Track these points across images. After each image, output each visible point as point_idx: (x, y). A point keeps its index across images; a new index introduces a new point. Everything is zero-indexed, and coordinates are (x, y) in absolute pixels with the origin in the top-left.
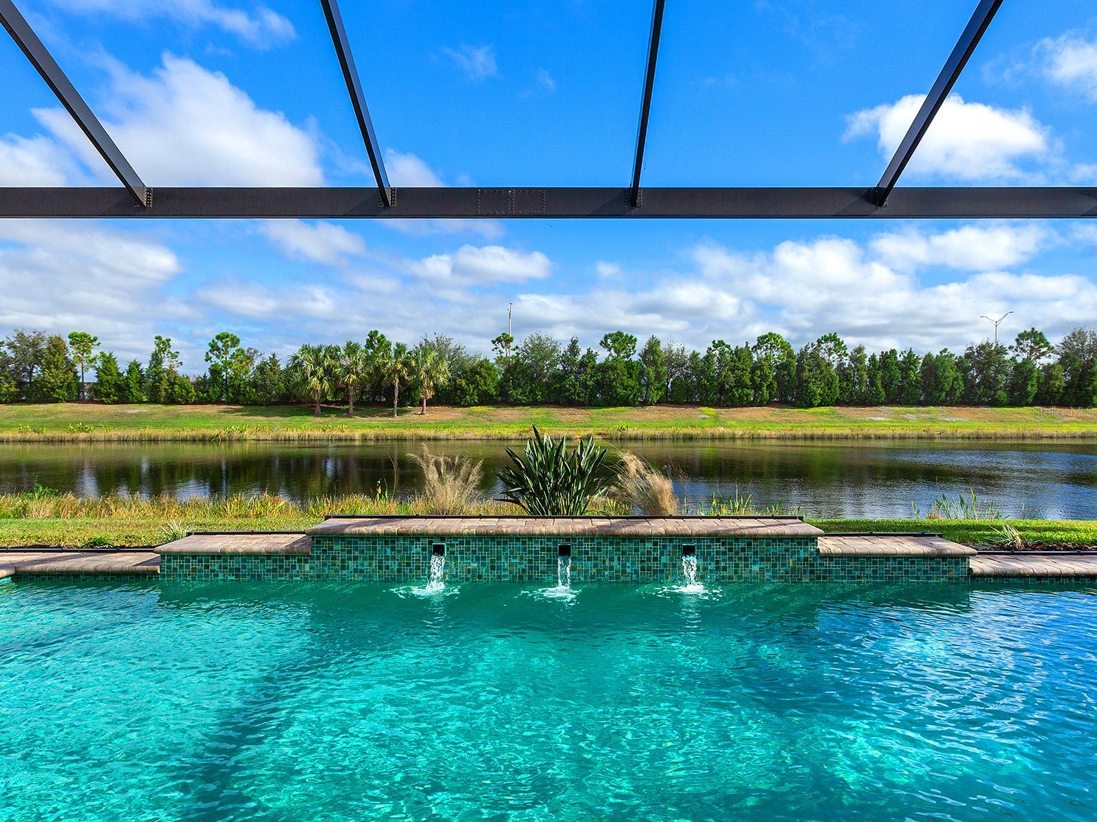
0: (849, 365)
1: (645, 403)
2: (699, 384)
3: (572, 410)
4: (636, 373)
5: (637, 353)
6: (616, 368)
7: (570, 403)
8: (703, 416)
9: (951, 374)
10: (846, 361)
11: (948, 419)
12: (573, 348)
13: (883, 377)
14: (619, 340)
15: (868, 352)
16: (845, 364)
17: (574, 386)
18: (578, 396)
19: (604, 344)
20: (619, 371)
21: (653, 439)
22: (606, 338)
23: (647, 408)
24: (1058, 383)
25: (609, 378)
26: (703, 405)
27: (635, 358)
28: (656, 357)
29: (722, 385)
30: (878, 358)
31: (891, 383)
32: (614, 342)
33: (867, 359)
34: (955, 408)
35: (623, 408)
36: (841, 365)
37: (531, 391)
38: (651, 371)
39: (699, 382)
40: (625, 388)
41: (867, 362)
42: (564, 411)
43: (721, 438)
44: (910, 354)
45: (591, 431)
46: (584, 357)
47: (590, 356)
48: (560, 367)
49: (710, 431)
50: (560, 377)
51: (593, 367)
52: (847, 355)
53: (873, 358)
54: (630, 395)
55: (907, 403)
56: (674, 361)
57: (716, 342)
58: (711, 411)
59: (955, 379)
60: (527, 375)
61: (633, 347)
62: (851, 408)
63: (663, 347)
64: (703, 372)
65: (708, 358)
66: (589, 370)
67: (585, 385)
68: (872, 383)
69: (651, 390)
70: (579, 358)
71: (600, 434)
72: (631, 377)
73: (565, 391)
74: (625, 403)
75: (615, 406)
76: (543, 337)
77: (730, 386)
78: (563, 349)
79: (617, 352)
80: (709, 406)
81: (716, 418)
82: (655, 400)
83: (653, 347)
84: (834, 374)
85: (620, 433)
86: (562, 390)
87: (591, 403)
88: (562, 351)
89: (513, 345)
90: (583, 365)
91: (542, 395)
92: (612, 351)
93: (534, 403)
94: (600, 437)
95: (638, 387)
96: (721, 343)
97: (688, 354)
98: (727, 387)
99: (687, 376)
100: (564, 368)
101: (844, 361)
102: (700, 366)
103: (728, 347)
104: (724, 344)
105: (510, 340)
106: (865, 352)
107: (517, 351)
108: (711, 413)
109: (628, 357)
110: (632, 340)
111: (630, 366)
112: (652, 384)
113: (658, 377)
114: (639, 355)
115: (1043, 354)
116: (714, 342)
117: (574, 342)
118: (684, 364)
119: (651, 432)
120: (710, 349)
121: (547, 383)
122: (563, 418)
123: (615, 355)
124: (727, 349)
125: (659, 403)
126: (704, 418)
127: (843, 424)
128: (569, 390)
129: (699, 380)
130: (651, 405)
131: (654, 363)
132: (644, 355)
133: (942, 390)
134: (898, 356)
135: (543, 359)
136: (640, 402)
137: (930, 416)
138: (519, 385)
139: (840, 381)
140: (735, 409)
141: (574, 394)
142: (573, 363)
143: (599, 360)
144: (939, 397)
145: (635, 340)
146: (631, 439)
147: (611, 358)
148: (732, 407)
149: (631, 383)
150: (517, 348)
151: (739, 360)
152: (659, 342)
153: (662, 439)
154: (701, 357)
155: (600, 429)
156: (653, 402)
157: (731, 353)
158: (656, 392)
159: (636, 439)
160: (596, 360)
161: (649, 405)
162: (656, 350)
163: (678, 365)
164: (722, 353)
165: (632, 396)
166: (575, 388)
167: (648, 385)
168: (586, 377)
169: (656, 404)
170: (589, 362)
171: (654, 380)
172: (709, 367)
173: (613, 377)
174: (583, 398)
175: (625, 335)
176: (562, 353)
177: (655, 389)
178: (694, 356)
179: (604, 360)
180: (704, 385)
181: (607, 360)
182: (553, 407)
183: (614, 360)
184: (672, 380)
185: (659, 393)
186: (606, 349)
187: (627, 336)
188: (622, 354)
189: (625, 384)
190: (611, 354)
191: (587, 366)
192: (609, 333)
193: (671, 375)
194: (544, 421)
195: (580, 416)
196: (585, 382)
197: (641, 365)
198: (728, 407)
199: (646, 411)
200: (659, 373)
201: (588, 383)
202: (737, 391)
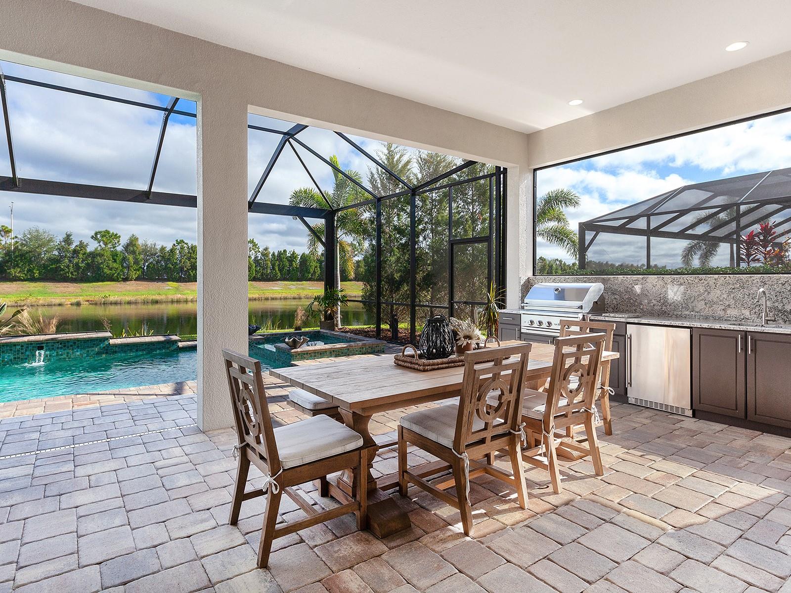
0: (261, 258)
1: (126, 280)
2: (166, 268)
3: (66, 284)
4: (119, 259)
5: (121, 245)
6: (103, 255)
7: (65, 280)
8: (168, 287)
9: (314, 264)
10: (259, 255)
11: (311, 288)
12: (67, 240)
13: (279, 265)
14: (106, 236)
15: (271, 251)
16: (258, 257)
17: (68, 267)
18: (72, 273)
19: (94, 237)
20: (105, 257)
21: (129, 303)
22: (96, 234)
23: (128, 283)
24: (362, 270)
25: (97, 262)
26: (170, 281)
27: (119, 248)
28: (135, 248)
29: (182, 269)
30: (276, 254)
31: (283, 268)
32: (103, 236)
33: (271, 254)
34: (316, 282)
35: (109, 283)
36: (256, 257)
37: (29, 271)
38: (131, 258)
39: (166, 266)
40: (111, 269)
41: (270, 257)
42: (59, 284)
43: (178, 302)
44: (294, 253)
45: (80, 299)
46: (77, 246)
47: (82, 245)
48: (56, 253)
49: (170, 297)
50: (56, 261)
51: (84, 254)
52: (260, 252)
53: (273, 254)
54: (114, 274)
55: (292, 280)
56: (148, 252)
57: (179, 241)
58: (175, 284)
59: (316, 267)
60: (25, 258)
61: (118, 241)
62: (261, 282)
63: (140, 242)
64: (169, 259)
65: (172, 251)
66: (81, 256)
67: (77, 267)
68: (273, 268)
69: (131, 270)
70: (73, 247)
71: (88, 301)
72: (115, 261)
73: (61, 271)
74: (111, 279)
75: (103, 281)
76: (41, 231)
77: (187, 269)
78: (59, 239)
79: (106, 244)
80: (173, 281)
81: (177, 289)
82: (134, 277)
83: (132, 242)
84: (252, 263)
85: (103, 300)
86: (57, 269)
87: (82, 279)
88: (58, 241)
89: (13, 235)
90: (75, 252)
91: (40, 273)
92: (101, 243)
93: (33, 279)
94: (87, 303)
95: (121, 268)
96: (182, 241)
97: (158, 247)
99: (158, 262)
100: (60, 253)
101: (258, 255)
102: (167, 256)
103: (187, 244)
104: (184, 242)
105: (9, 231)
106: (269, 250)
107: (16, 240)
108: (174, 286)
109: (114, 248)
110: (116, 236)
111: (114, 255)
112: (131, 267)
113: (136, 262)
114: (123, 246)
115: (356, 255)
116: (177, 241)
118: (156, 254)
119: (128, 299)
120: (174, 245)
121: (44, 264)
122: (58, 290)
123: (103, 246)
124: (185, 245)
125: (137, 279)
126: (168, 289)
127: (255, 292)
128: (63, 270)
129: (166, 264)
131: (134, 252)
132: (127, 247)
133: (309, 273)
134: (287, 253)
135: (40, 246)
136: (123, 278)
137: (303, 287)
138: (17, 265)
139: (255, 267)
140: (191, 283)
141: (68, 272)
142: (67, 250)
143: (90, 249)
144: (308, 276)
145: (119, 237)
146: (111, 303)
147: (99, 248)
148: (189, 282)
149: (115, 265)
150: (16, 237)
152: (137, 239)
153: (136, 303)
154: (168, 249)
155: (88, 297)
156: (133, 278)
157: (188, 248)
158: (135, 272)
159: (116, 303)
160: (87, 249)
161: (130, 281)
162: (135, 244)
163: (152, 255)
164: (182, 248)
165: (116, 275)
166: (69, 268)
167: (128, 267)
168: (79, 261)
169: (135, 280)
170: (81, 250)
171: (133, 264)
172: (173, 256)
173: (101, 261)
174: (76, 275)
175: (111, 232)
176: (58, 243)
177: (134, 270)
178: (163, 249)
179: (94, 249)
180: (170, 268)
181: (96, 249)
182: (50, 282)
183: (102, 249)
184: (147, 264)
185: (138, 273)
186: (96, 242)
187: (113, 233)
188: (109, 246)
189: (111, 266)
190: (100, 245)
191: (79, 253)
192: (98, 231)
193: (146, 261)
194: (40, 292)
195: (73, 288)
196: (77, 264)
197: (123, 253)
198: (186, 282)
199: (127, 284)
200: (137, 259)
201: (80, 265)
202: (192, 272)
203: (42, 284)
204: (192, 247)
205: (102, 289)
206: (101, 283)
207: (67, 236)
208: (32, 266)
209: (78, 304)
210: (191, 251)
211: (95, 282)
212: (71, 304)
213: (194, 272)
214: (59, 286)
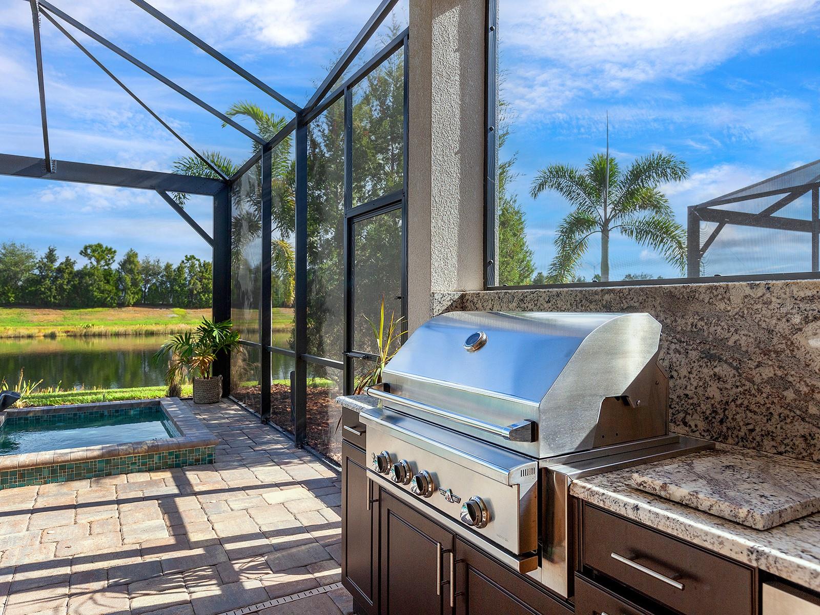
1: (121, 305)
2: (172, 290)
3: (46, 311)
4: (113, 279)
5: (116, 262)
6: (93, 275)
7: (45, 305)
8: (173, 315)
12: (51, 256)
14: (99, 251)
17: (50, 289)
18: (54, 297)
19: (84, 253)
20: (96, 277)
21: (117, 335)
22: (86, 248)
23: (124, 309)
25: (86, 283)
26: (176, 307)
27: (115, 266)
28: (134, 266)
29: (191, 291)
32: (94, 251)
35: (100, 309)
38: (128, 279)
39: (172, 288)
40: (102, 292)
42: (37, 311)
45: (58, 330)
46: (62, 264)
47: (69, 263)
48: (36, 272)
50: (36, 282)
51: (71, 273)
54: (106, 298)
56: (149, 271)
57: (189, 257)
58: (182, 311)
61: (113, 258)
63: (140, 259)
64: (175, 279)
65: (180, 269)
66: (66, 276)
67: (61, 289)
69: (128, 294)
70: (57, 265)
71: (67, 332)
72: (108, 282)
73: (40, 294)
74: (103, 304)
75: (93, 307)
76: (18, 245)
77: (198, 292)
78: (40, 254)
79: (98, 261)
80: (181, 307)
81: (184, 317)
82: (132, 302)
83: (130, 260)
85: (85, 330)
86: (37, 293)
87: (68, 304)
88: (39, 257)
90: (59, 270)
91: (16, 298)
92: (93, 260)
94: (65, 334)
95: (114, 291)
96: (193, 257)
97: (163, 265)
98: (195, 292)
99: (162, 283)
100: (41, 273)
102: (173, 276)
103: (198, 260)
104: (195, 258)
108: (181, 313)
109: (107, 265)
110: (111, 251)
111: (107, 274)
112: (129, 289)
113: (135, 283)
114: (119, 264)
116: (186, 256)
117: (51, 252)
118: (159, 274)
119: (115, 329)
120: (183, 262)
121: (21, 286)
122: (35, 318)
123: (95, 263)
124: (197, 263)
125: (136, 305)
126: (173, 317)
128: (44, 293)
129: (172, 285)
130: (128, 306)
131: (131, 271)
132: (123, 265)
135: (16, 264)
136: (117, 304)
140: (202, 310)
141: (50, 296)
142: (50, 269)
143: (77, 267)
145: (115, 252)
146: (94, 335)
147: (89, 267)
148: (200, 308)
149: (109, 287)
151: (206, 271)
152: (137, 254)
153: (125, 335)
154: (175, 267)
155: (70, 327)
156: (131, 304)
157: (200, 265)
158: (132, 295)
159: (100, 335)
160: (75, 267)
161: (126, 306)
162: (133, 261)
163: (155, 274)
164: (193, 266)
165: (109, 299)
166: (50, 291)
167: (124, 290)
168: (63, 282)
169: (133, 306)
170: (67, 268)
171: (131, 286)
172: (180, 277)
173: (91, 282)
174: (59, 300)
175: (104, 246)
176: (39, 259)
177: (132, 293)
178: (168, 267)
179: (83, 267)
180: (177, 291)
181: (85, 267)
182: (28, 308)
183: (93, 267)
184: (149, 285)
185: (136, 296)
186: (86, 258)
187: (106, 248)
188: (103, 263)
189: (102, 288)
190: (91, 263)
191: (64, 272)
192: (88, 245)
193: (147, 282)
194: (12, 321)
195: (54, 316)
196: (61, 285)
197: (119, 272)
198: (196, 308)
199: (123, 311)
200: (136, 280)
201: (65, 287)
202: (204, 295)
203: (18, 310)
204: (204, 265)
205: (89, 317)
206: (90, 310)
207: (51, 251)
208: (6, 288)
209: (53, 336)
210: (203, 269)
211: (83, 308)
212: (45, 336)
213: (207, 295)
214: (38, 313)
